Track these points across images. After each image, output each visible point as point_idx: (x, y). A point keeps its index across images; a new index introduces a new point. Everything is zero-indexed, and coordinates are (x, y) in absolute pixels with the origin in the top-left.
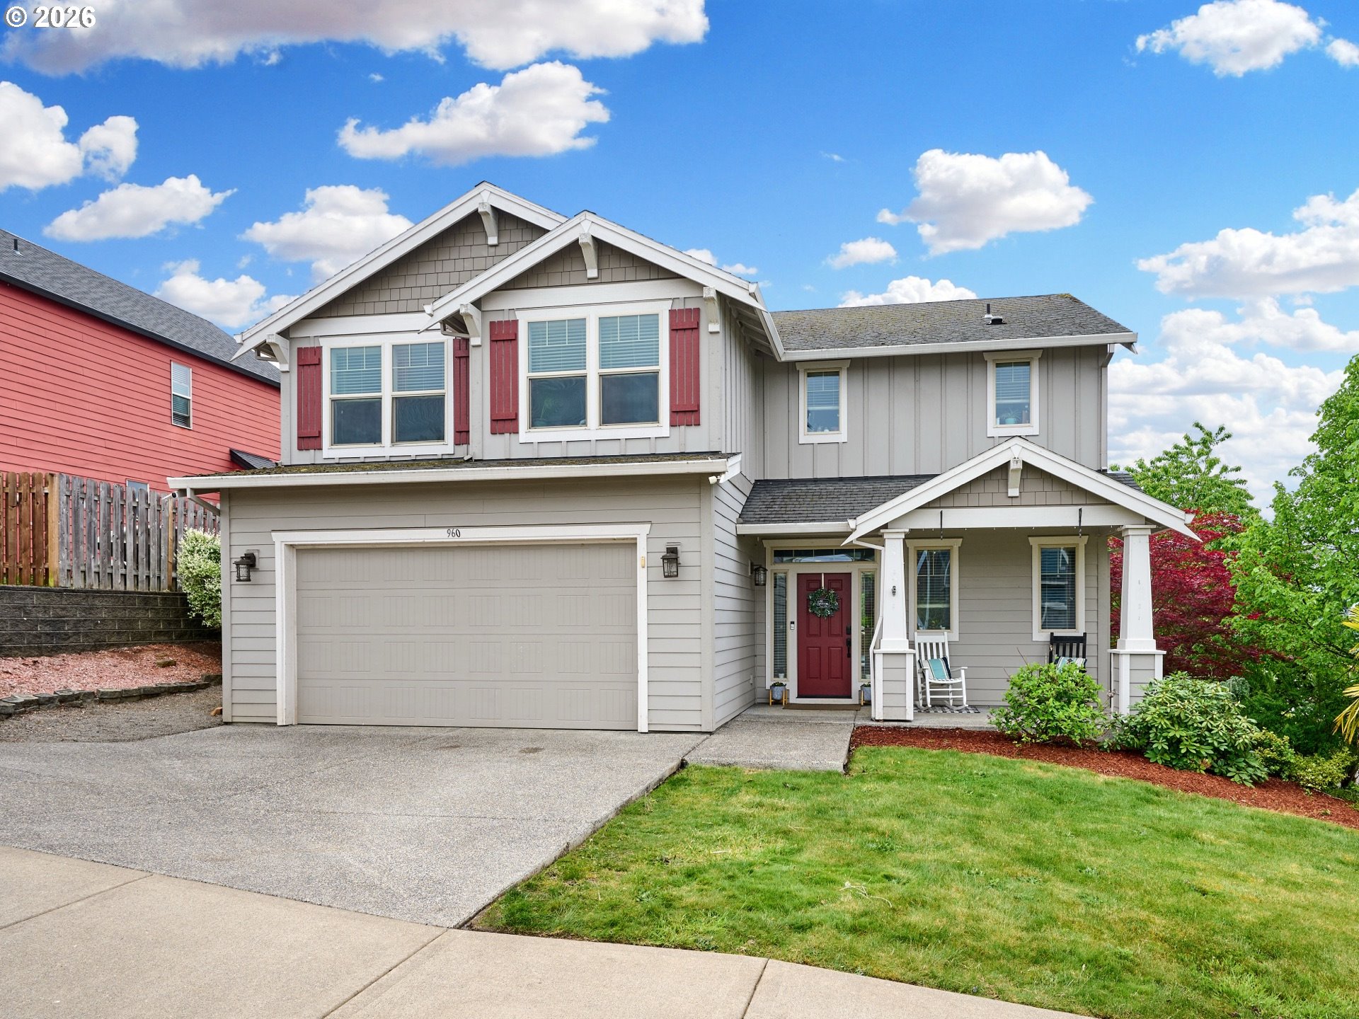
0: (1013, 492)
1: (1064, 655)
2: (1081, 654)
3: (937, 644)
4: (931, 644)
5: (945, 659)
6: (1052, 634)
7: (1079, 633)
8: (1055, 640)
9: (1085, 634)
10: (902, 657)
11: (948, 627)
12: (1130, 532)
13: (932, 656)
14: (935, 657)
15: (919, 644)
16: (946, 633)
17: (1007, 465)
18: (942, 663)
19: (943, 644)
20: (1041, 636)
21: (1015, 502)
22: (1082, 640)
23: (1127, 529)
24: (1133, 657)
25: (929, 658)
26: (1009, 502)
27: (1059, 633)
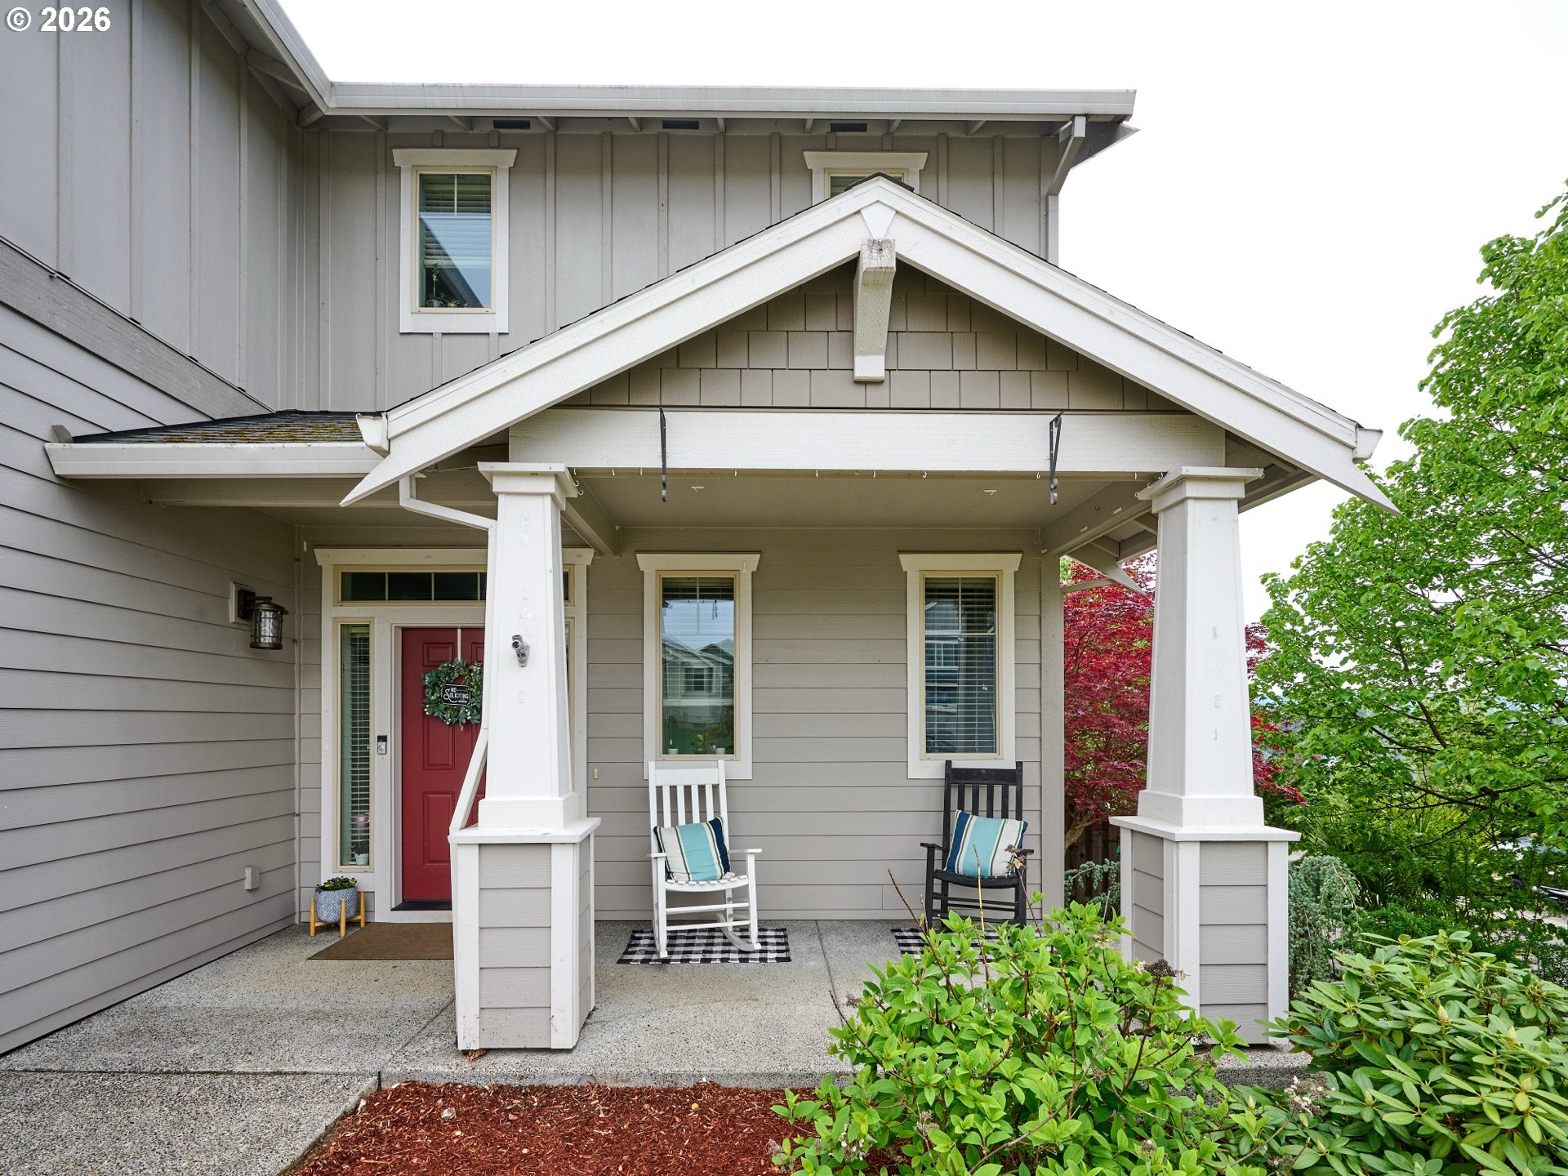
0: (870, 365)
1: (975, 812)
2: (1012, 806)
3: (702, 788)
4: (688, 789)
5: (716, 825)
6: (948, 763)
7: (1004, 760)
8: (955, 777)
9: (1019, 764)
10: (542, 851)
11: (730, 750)
12: (1190, 490)
13: (689, 819)
14: (696, 819)
15: (659, 789)
16: (721, 763)
17: (848, 269)
18: (709, 835)
19: (715, 788)
20: (927, 768)
21: (875, 397)
22: (1012, 777)
23: (1182, 480)
24: (1207, 847)
25: (682, 820)
26: (857, 397)
27: (962, 761)
